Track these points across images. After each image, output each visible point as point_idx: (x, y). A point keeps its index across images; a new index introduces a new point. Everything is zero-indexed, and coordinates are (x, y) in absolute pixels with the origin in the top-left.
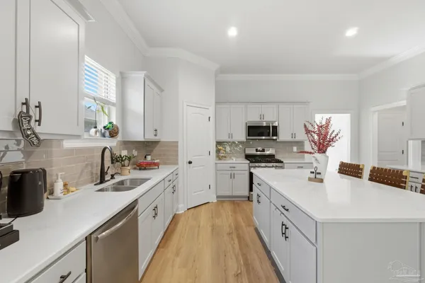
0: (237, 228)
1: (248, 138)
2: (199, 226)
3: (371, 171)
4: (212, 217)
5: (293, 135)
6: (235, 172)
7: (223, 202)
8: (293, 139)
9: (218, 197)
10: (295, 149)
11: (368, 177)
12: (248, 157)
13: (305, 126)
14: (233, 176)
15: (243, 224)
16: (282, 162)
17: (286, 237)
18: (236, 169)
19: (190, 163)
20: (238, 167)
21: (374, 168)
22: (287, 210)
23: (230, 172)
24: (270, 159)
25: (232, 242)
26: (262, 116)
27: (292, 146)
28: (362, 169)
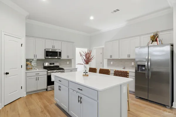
0: (46, 107)
1: (46, 57)
2: (19, 114)
3: (100, 70)
4: (27, 106)
5: (68, 57)
6: (39, 77)
7: (31, 95)
8: (68, 58)
9: (27, 93)
10: (68, 63)
11: (99, 72)
12: (45, 68)
13: (80, 53)
14: (37, 79)
15: (48, 104)
16: (64, 69)
17: (81, 102)
18: (39, 75)
19: (7, 73)
20: (41, 73)
21: (101, 69)
22: (81, 90)
23: (35, 77)
24: (57, 68)
25: (46, 116)
26: (53, 47)
27: (67, 61)
28: (96, 70)
